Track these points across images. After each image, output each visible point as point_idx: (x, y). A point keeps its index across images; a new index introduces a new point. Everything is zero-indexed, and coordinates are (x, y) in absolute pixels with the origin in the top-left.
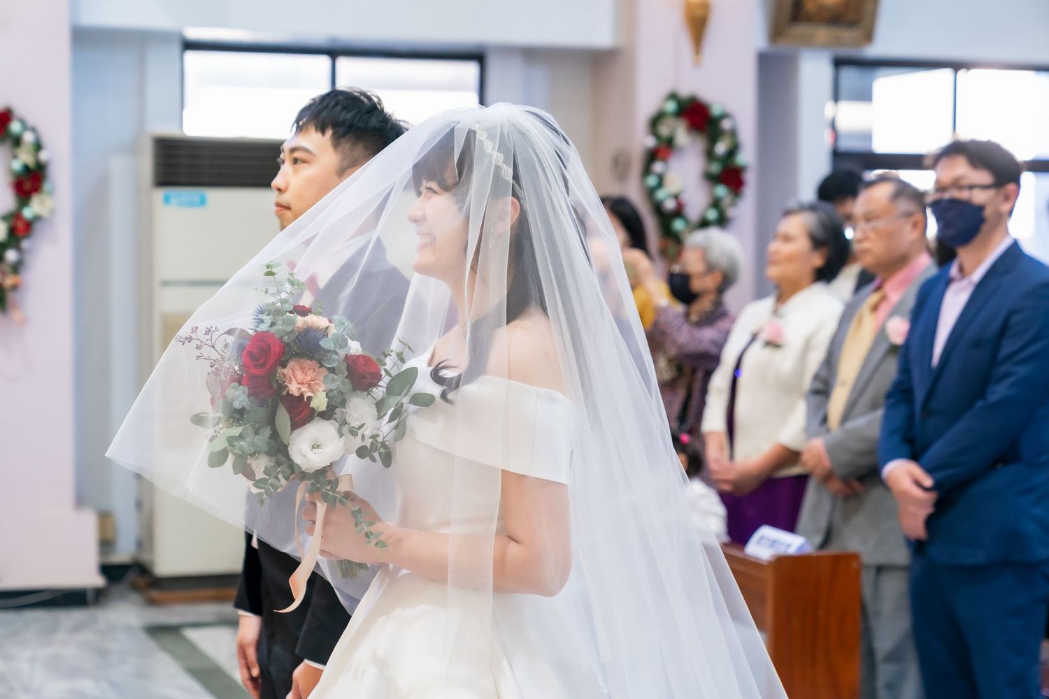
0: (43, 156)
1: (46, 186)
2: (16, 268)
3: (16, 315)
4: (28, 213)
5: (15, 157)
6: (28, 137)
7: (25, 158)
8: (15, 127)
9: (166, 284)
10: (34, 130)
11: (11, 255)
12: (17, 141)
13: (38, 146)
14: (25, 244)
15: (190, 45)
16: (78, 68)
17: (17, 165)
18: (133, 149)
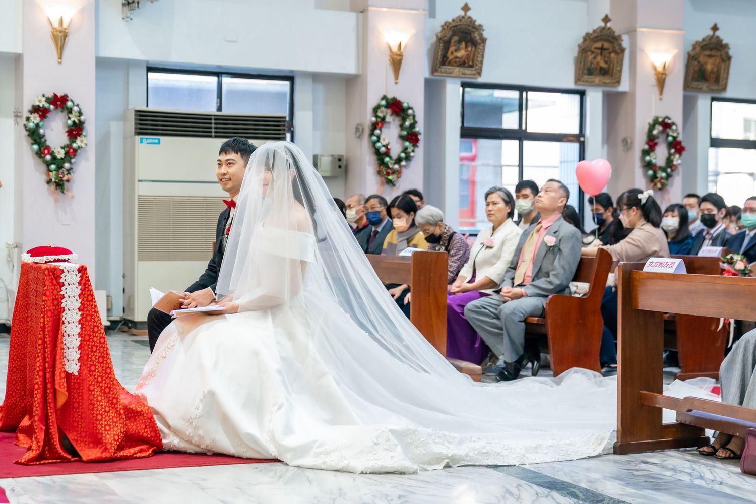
0: (82, 118)
1: (84, 133)
2: (69, 171)
3: (69, 194)
4: (74, 145)
5: (69, 118)
6: (76, 109)
7: (74, 118)
8: (69, 104)
9: (140, 181)
10: (78, 106)
11: (67, 165)
12: (70, 111)
13: (80, 114)
14: (73, 161)
15: (151, 69)
16: (98, 78)
17: (70, 122)
18: (124, 118)
